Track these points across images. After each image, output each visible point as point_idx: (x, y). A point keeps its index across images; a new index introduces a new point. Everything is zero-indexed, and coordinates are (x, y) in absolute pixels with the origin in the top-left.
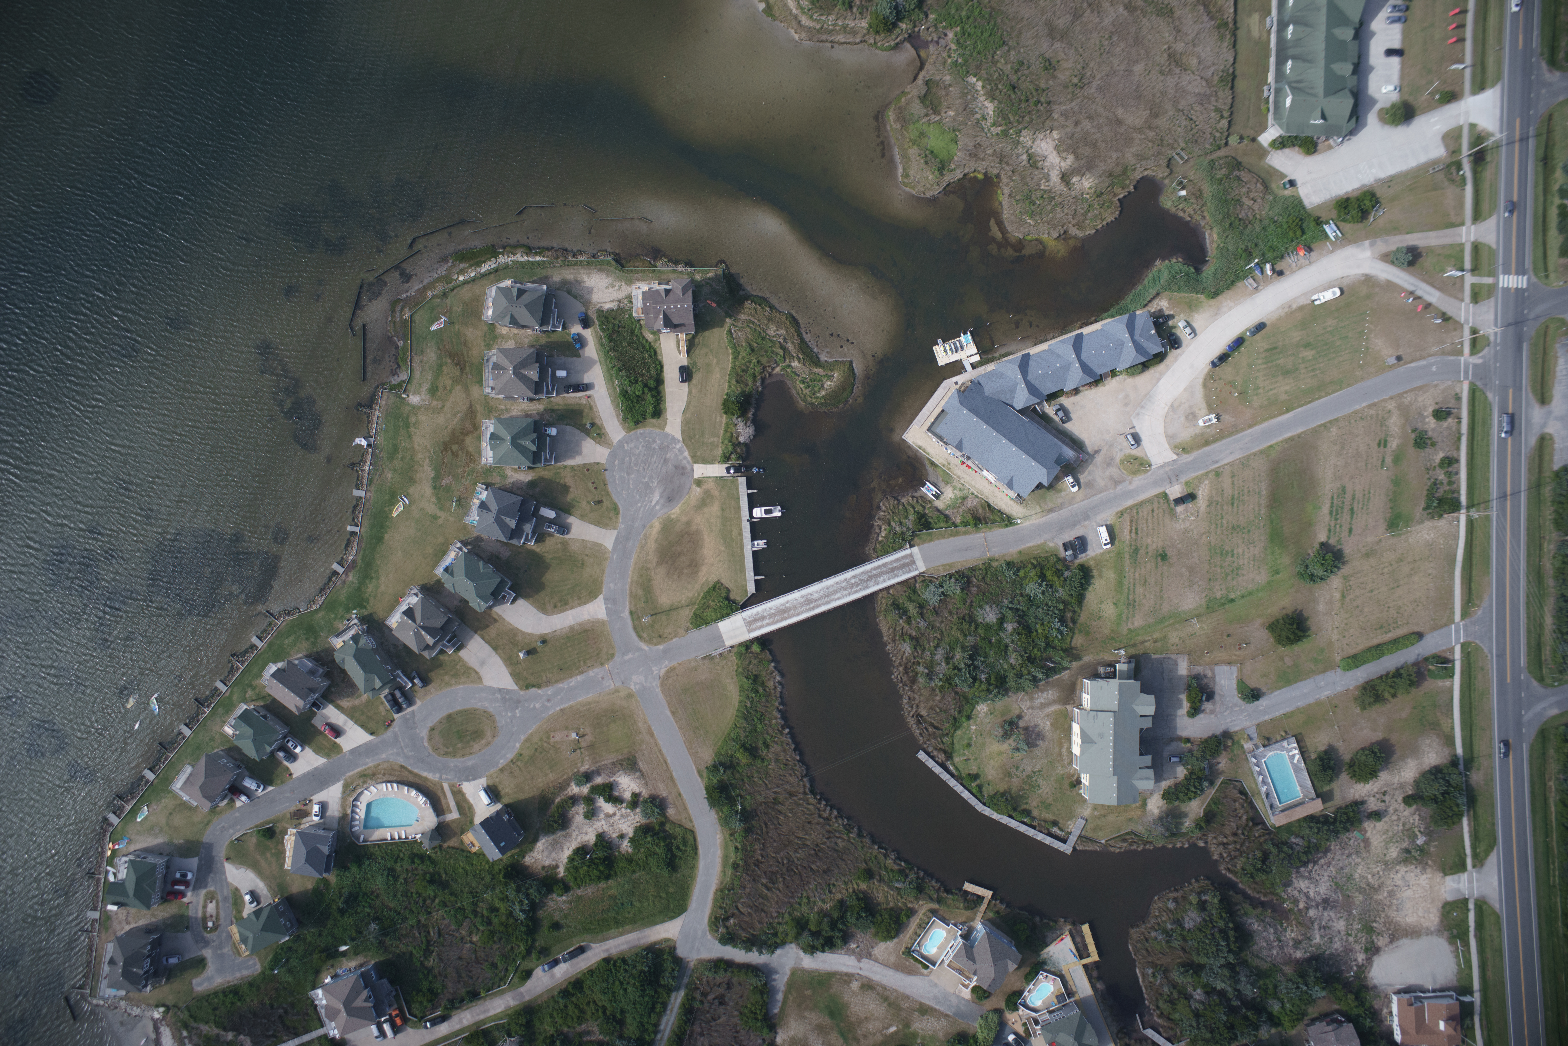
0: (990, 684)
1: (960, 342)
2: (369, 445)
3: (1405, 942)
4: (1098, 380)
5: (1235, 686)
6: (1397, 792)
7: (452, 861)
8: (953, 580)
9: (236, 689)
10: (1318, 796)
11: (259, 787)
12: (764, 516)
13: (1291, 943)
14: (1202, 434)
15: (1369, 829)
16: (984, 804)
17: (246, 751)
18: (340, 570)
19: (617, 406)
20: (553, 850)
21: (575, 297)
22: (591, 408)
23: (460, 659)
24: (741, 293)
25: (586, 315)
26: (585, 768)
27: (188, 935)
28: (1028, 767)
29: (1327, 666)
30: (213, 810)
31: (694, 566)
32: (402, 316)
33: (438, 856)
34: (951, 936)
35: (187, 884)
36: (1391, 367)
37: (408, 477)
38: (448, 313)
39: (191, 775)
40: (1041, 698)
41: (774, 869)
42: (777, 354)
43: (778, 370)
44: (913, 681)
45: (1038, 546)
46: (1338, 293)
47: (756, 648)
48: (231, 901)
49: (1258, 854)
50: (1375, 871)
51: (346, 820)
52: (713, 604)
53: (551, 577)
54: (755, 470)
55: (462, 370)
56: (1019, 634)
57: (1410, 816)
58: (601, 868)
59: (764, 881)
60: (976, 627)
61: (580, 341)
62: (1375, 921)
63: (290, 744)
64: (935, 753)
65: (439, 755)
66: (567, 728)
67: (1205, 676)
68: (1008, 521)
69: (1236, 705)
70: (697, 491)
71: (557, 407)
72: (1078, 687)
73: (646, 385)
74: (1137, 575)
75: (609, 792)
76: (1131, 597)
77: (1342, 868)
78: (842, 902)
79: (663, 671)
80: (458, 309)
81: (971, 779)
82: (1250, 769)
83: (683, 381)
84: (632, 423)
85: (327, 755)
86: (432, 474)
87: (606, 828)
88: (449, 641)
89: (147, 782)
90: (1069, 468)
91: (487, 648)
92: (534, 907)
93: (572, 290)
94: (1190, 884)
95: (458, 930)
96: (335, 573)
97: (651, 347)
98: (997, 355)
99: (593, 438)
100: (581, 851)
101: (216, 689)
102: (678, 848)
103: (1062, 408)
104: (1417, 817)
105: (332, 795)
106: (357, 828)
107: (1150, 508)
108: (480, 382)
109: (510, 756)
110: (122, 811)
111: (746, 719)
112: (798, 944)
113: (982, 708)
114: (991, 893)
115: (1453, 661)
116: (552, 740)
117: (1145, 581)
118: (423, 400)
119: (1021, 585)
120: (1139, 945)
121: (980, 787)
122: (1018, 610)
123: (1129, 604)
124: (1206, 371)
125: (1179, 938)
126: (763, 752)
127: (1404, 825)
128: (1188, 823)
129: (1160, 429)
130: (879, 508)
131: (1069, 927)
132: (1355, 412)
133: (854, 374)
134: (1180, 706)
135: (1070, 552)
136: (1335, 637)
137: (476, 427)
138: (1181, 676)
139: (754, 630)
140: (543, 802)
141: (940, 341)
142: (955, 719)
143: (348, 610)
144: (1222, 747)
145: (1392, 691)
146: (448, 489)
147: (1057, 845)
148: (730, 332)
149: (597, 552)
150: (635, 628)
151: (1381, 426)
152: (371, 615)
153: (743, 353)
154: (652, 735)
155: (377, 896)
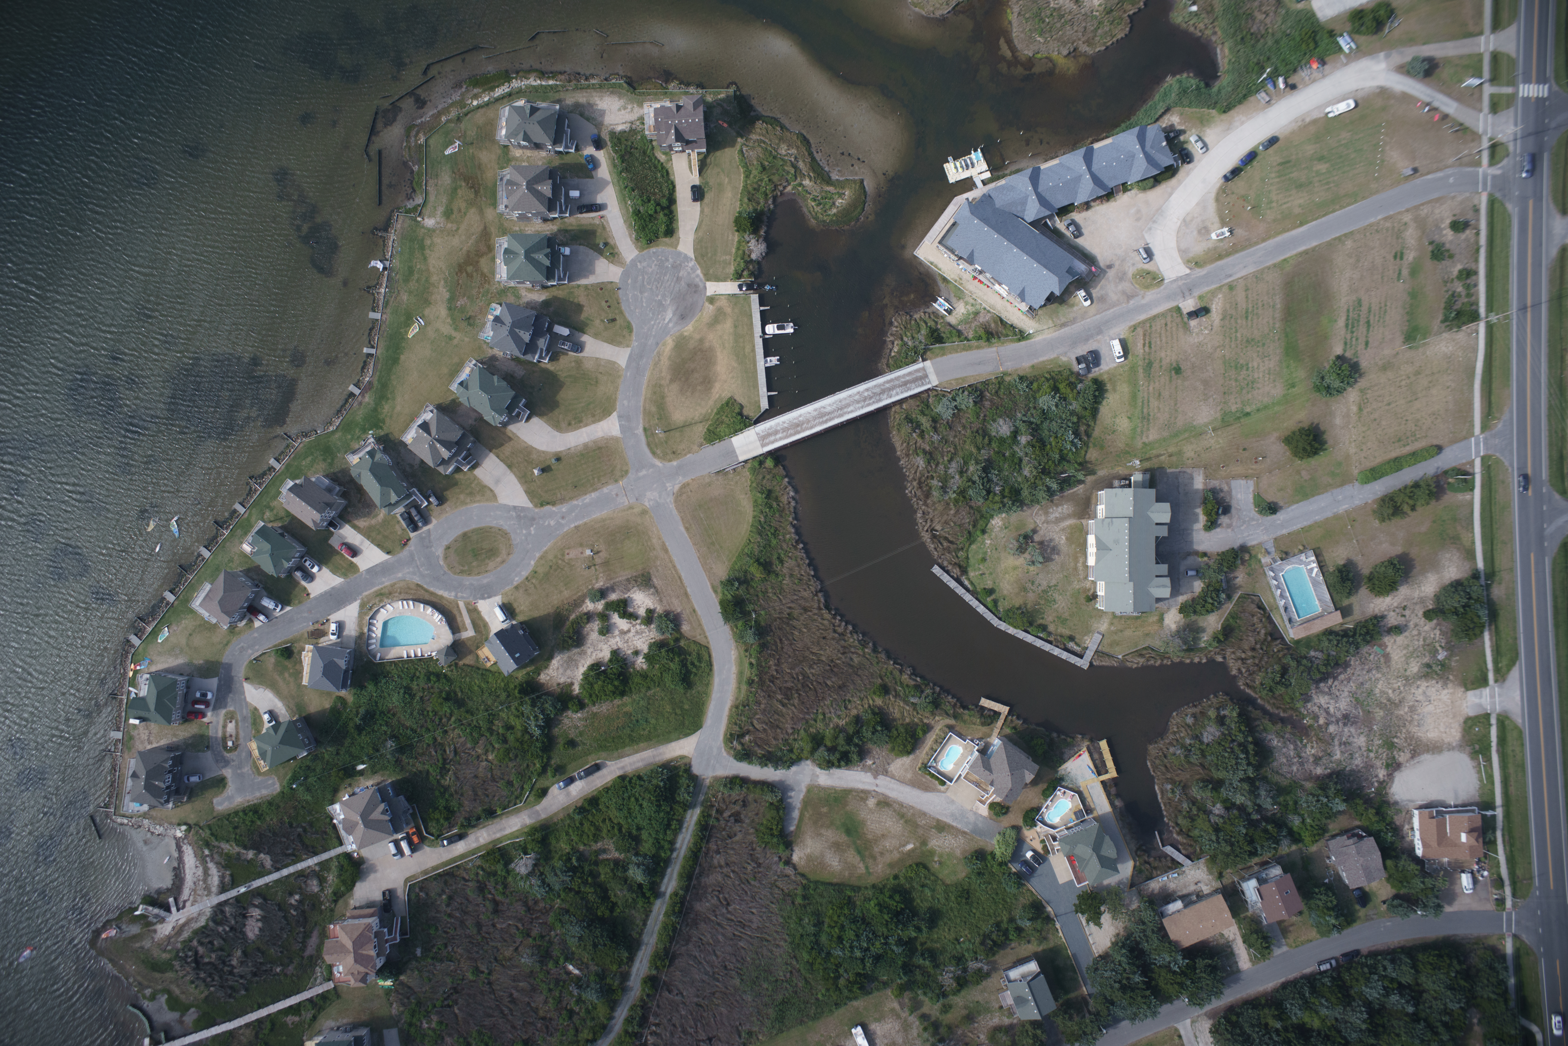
0: (1004, 497)
1: (970, 159)
2: (385, 269)
3: (1426, 757)
4: (1109, 195)
5: (1252, 500)
6: (1417, 607)
7: (468, 679)
8: (966, 393)
9: (254, 511)
10: (1336, 609)
11: (277, 606)
12: (777, 332)
13: (1311, 760)
14: (1215, 248)
15: (1389, 644)
16: (1000, 619)
17: (263, 567)
18: (357, 391)
19: (629, 226)
20: (568, 667)
21: (588, 119)
22: (604, 228)
23: (475, 477)
24: (752, 114)
25: (599, 136)
26: (599, 584)
27: (209, 755)
28: (1043, 581)
29: (1345, 480)
30: (232, 628)
31: (707, 382)
32: (416, 141)
33: (454, 674)
34: (968, 751)
35: (207, 704)
36: (1407, 178)
37: (424, 299)
38: (462, 137)
39: (210, 591)
40: (1057, 512)
41: (789, 684)
42: (788, 173)
43: (789, 188)
44: (928, 495)
45: (1051, 360)
46: (1353, 105)
47: (769, 463)
48: (250, 720)
49: (1277, 667)
50: (1396, 686)
51: (363, 639)
52: (726, 420)
53: (565, 395)
54: (767, 287)
55: (477, 193)
56: (1033, 446)
57: (1431, 630)
58: (616, 683)
59: (779, 697)
60: (990, 441)
61: (593, 162)
62: (1396, 737)
63: (307, 564)
64: (950, 568)
65: (455, 573)
66: (581, 545)
67: (1221, 490)
68: (1021, 335)
69: (1253, 519)
70: (709, 309)
71: (570, 228)
72: (1093, 501)
73: (658, 204)
74: (1151, 388)
75: (623, 608)
76: (1145, 410)
77: (1362, 684)
78: (858, 720)
79: (677, 487)
80: (472, 133)
81: (987, 594)
82: (1268, 583)
83: (695, 200)
84: (644, 242)
85: (344, 575)
86: (447, 295)
87: (620, 645)
88: (464, 459)
89: (168, 603)
90: (1083, 282)
91: (502, 467)
92: (549, 724)
93: (585, 113)
94: (1209, 699)
95: (474, 748)
96: (352, 395)
97: (663, 167)
98: (1008, 172)
99: (606, 258)
100: (595, 667)
101: (235, 511)
102: (693, 664)
103: (1073, 223)
104: (1438, 632)
105: (349, 614)
106: (373, 646)
107: (1163, 322)
108: (494, 205)
109: (525, 574)
110: (143, 633)
111: (760, 534)
112: (814, 761)
113: (997, 522)
114: (1008, 708)
115: (1473, 474)
116: (567, 557)
117: (1160, 395)
118: (438, 223)
119: (1035, 398)
120: (1157, 762)
121: (995, 602)
122: (1031, 423)
123: (1143, 418)
124: (1218, 185)
125: (1198, 752)
126: (777, 567)
127: (1424, 640)
128: (1205, 637)
129: (1173, 244)
130: (891, 323)
131: (1087, 743)
132: (1371, 225)
133: (865, 191)
134: (1197, 520)
135: (1083, 366)
136: (1352, 451)
137: (490, 249)
138: (1197, 490)
139: (768, 444)
140: (558, 619)
141: (950, 158)
142: (969, 532)
143: (365, 431)
144: (1239, 562)
145: (1411, 502)
146: (462, 310)
147: (1073, 660)
148: (741, 151)
149: (611, 370)
150: (649, 445)
151: (1398, 238)
152: (387, 435)
153: (755, 172)
154: (666, 551)
155: (394, 715)
